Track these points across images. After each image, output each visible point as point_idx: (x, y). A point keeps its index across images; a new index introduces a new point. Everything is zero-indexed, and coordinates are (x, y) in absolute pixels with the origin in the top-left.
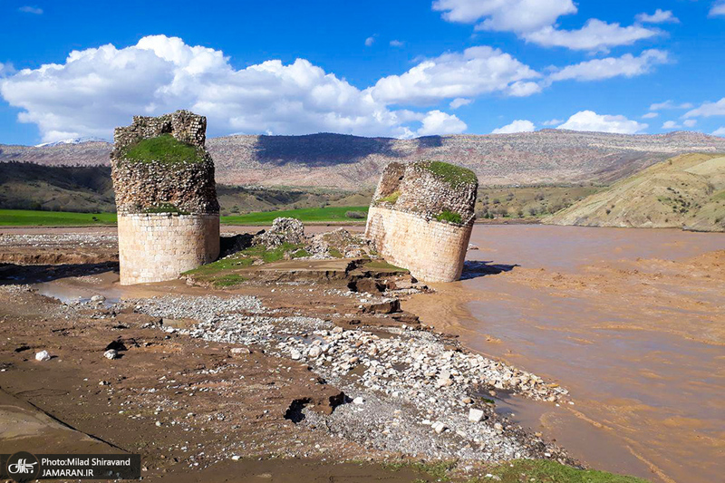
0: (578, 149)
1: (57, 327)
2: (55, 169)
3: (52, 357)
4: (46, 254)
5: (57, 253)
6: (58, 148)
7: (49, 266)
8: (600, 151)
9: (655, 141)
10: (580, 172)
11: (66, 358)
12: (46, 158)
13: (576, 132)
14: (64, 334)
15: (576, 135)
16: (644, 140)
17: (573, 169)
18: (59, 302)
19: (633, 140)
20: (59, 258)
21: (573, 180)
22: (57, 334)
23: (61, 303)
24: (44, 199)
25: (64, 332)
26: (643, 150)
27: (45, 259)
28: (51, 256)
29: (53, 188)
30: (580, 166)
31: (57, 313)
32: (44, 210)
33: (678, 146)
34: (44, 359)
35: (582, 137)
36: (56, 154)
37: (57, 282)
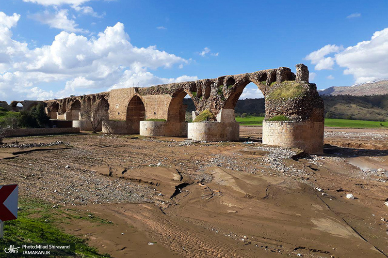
1: (358, 183)
2: (361, 98)
3: (355, 198)
4: (353, 143)
5: (359, 143)
6: (363, 87)
7: (355, 149)
11: (362, 200)
12: (356, 92)
14: (362, 187)
18: (359, 169)
20: (360, 146)
22: (358, 186)
23: (360, 170)
24: (354, 113)
25: (361, 186)
27: (352, 145)
28: (356, 144)
29: (359, 107)
31: (358, 175)
32: (353, 119)
34: (351, 198)
36: (361, 89)
37: (358, 158)
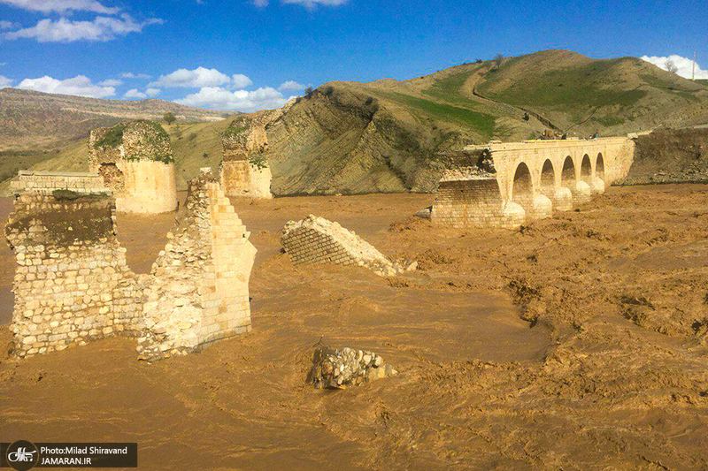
0: (50, 113)
8: (75, 116)
9: (130, 107)
10: (55, 139)
13: (45, 94)
15: (45, 97)
16: (119, 106)
17: (46, 135)
19: (108, 105)
21: (48, 148)
26: (120, 116)
30: (54, 133)
33: (153, 113)
35: (52, 100)
